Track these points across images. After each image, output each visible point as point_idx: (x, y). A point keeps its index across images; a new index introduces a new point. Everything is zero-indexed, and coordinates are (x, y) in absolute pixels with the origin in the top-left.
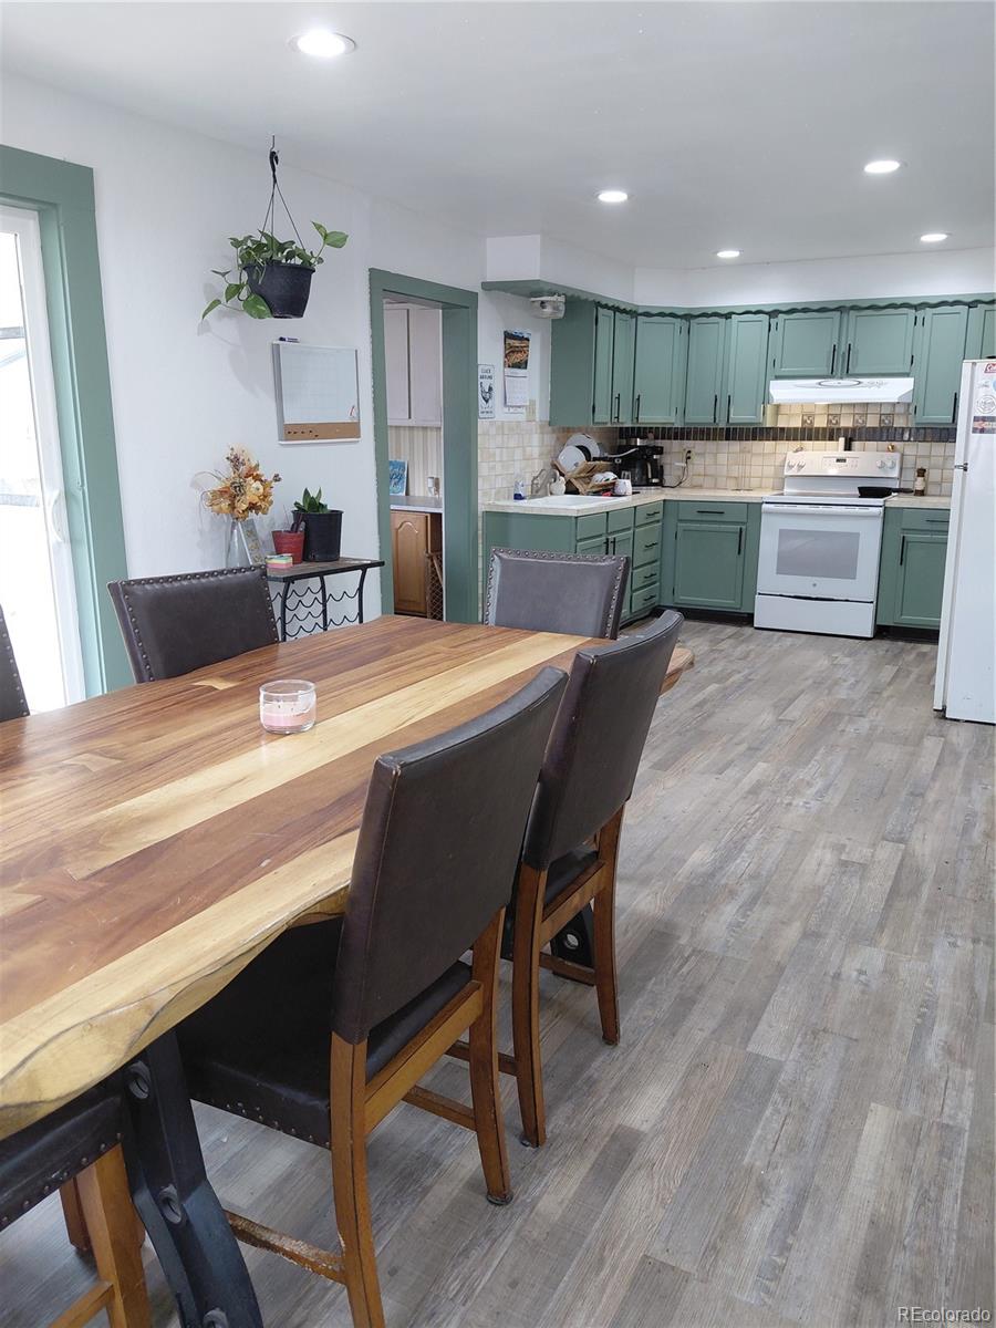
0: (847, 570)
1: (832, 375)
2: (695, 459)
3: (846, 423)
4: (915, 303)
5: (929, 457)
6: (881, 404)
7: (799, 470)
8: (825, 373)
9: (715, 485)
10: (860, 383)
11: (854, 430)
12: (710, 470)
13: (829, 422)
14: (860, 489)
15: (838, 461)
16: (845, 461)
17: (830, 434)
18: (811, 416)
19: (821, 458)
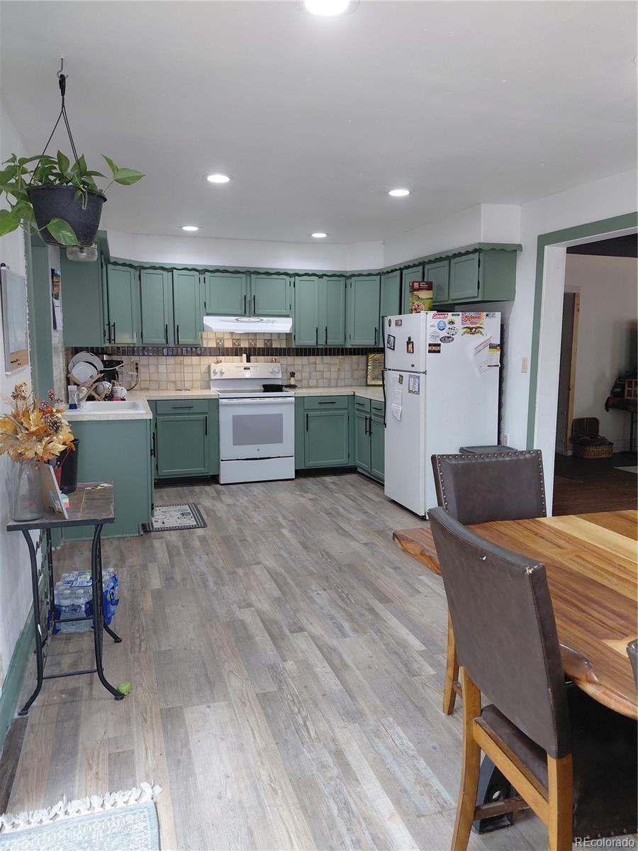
0: (277, 438)
1: (244, 315)
2: (141, 369)
3: (245, 345)
4: (291, 273)
5: (293, 365)
6: (264, 333)
7: (221, 376)
8: (240, 313)
9: (159, 387)
10: (262, 320)
11: (250, 349)
12: (154, 377)
13: (234, 344)
14: (264, 386)
15: (245, 369)
16: (249, 369)
17: (236, 352)
18: (222, 339)
19: (232, 367)
